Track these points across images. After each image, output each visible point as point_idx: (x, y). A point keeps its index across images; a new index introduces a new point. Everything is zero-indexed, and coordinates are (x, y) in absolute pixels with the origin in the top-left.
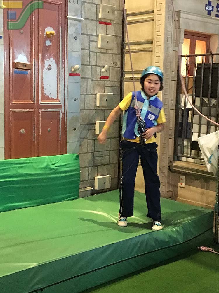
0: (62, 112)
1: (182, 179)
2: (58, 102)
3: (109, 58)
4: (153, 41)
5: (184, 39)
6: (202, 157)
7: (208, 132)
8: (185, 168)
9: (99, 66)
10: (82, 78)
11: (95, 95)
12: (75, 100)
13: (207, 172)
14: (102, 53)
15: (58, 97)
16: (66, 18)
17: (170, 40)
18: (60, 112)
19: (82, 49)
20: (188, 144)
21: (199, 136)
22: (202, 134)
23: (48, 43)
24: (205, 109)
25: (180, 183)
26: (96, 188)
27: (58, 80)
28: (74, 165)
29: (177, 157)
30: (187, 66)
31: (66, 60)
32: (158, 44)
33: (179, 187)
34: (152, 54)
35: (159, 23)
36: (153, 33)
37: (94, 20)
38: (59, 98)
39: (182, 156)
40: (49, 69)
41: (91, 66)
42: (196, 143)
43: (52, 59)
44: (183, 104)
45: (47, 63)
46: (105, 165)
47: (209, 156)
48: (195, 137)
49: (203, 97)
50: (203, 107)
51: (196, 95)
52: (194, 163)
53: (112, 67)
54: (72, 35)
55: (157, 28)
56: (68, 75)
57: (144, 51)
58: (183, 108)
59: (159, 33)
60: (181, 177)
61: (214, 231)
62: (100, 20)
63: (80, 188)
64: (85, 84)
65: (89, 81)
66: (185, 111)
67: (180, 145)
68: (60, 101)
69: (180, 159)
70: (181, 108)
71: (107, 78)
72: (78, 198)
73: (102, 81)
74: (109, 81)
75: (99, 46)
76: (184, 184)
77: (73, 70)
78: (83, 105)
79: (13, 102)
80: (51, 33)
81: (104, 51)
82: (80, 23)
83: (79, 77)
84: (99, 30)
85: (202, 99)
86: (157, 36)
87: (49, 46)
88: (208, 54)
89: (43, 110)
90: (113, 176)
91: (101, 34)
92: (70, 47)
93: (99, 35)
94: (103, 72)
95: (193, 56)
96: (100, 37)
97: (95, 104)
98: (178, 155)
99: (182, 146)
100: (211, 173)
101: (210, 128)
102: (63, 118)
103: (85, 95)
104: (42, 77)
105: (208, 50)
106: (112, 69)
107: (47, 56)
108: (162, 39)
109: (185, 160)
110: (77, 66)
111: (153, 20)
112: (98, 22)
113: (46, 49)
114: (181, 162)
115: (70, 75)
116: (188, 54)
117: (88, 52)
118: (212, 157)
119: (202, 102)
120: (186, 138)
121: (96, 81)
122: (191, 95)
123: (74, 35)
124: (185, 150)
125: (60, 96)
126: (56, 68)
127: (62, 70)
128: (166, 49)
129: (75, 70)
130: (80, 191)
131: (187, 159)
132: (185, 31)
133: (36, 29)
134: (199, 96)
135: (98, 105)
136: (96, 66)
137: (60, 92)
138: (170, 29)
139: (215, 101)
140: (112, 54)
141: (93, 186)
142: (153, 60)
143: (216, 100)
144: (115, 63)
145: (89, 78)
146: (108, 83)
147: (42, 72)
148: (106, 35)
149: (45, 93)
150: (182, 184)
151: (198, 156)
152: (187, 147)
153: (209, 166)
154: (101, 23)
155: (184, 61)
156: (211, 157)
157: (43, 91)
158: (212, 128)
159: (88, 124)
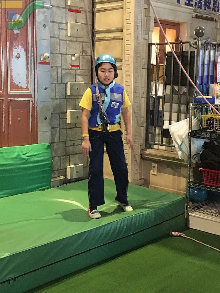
0: (32, 101)
1: (154, 167)
2: (28, 92)
3: (79, 47)
4: (123, 29)
5: (154, 27)
6: (173, 145)
7: (178, 120)
8: (156, 156)
9: (70, 55)
10: (52, 67)
11: (66, 83)
12: (46, 89)
13: (178, 159)
14: (72, 41)
15: (27, 87)
17: (140, 28)
18: (30, 101)
19: (51, 37)
20: (159, 131)
21: (170, 124)
22: (172, 122)
23: (16, 31)
24: (175, 97)
25: (152, 170)
26: (69, 177)
27: (27, 69)
28: (45, 154)
29: (148, 145)
30: (157, 55)
31: (35, 49)
32: (128, 32)
33: (151, 174)
34: (122, 42)
35: (129, 11)
36: (123, 21)
37: (63, 8)
38: (29, 87)
39: (153, 144)
40: (18, 57)
41: (61, 54)
42: (167, 130)
43: (20, 47)
44: (154, 92)
45: (15, 52)
46: (77, 154)
47: (180, 143)
48: (166, 125)
49: (173, 85)
50: (174, 95)
51: (167, 83)
52: (166, 150)
53: (82, 55)
54: (40, 23)
55: (127, 16)
56: (38, 63)
57: (115, 39)
58: (154, 96)
59: (129, 21)
60: (153, 164)
61: (186, 217)
62: (69, 8)
63: (52, 178)
64: (55, 72)
65: (59, 69)
66: (156, 99)
67: (152, 133)
68: (30, 90)
69: (152, 147)
70: (152, 97)
71: (78, 66)
72: (50, 187)
73: (72, 69)
74: (80, 69)
75: (69, 35)
76: (156, 171)
77: (42, 59)
78: (53, 94)
81: (75, 39)
82: (49, 11)
83: (49, 66)
84: (69, 18)
85: (173, 87)
86: (127, 24)
88: (178, 42)
89: (12, 99)
90: (86, 165)
91: (71, 22)
92: (38, 35)
93: (68, 23)
94: (73, 61)
95: (164, 44)
96: (69, 25)
97: (66, 93)
98: (150, 143)
99: (154, 134)
100: (182, 160)
101: (181, 115)
102: (34, 108)
103: (55, 84)
104: (10, 66)
105: (177, 39)
106: (83, 58)
107: (15, 44)
108: (132, 27)
109: (157, 148)
110: (47, 55)
111: (123, 8)
112: (67, 10)
113: (14, 38)
114: (153, 150)
115: (40, 63)
116: (158, 42)
117: (57, 40)
118: (183, 144)
119: (173, 90)
120: (158, 126)
121: (67, 69)
122: (162, 83)
123: (43, 23)
124: (157, 138)
125: (29, 85)
126: (25, 57)
127: (31, 59)
128: (137, 37)
129: (44, 59)
130: (52, 181)
131: (158, 147)
132: (154, 19)
133: (3, 16)
134: (169, 84)
135: (69, 94)
136: (66, 54)
137: (30, 81)
138: (140, 17)
139: (185, 89)
140: (83, 42)
141: (65, 175)
142: (123, 48)
143: (186, 87)
144: (86, 52)
145: (59, 67)
146: (78, 72)
147: (10, 60)
148: (76, 22)
149: (14, 82)
150: (154, 171)
151: (169, 144)
152: (159, 135)
153: (180, 153)
154: (70, 10)
155: (154, 49)
156: (181, 144)
157: (11, 79)
158: (183, 115)
159: (59, 114)
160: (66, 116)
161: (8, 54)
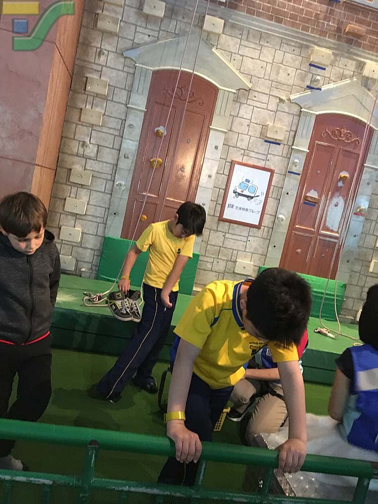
0: (339, 243)
2: (337, 235)
10: (366, 219)
12: (355, 236)
15: (338, 231)
16: (362, 166)
18: (337, 243)
19: (372, 194)
23: (340, 184)
27: (342, 217)
31: (354, 202)
40: (336, 206)
43: (341, 198)
45: (335, 200)
54: (365, 180)
56: (353, 213)
64: (369, 224)
65: (374, 223)
68: (340, 234)
77: (358, 210)
78: (361, 243)
79: (297, 226)
80: (344, 176)
82: (376, 172)
83: (361, 218)
87: (341, 187)
89: (321, 238)
92: (360, 190)
97: (376, 245)
102: (339, 249)
103: (366, 234)
104: (327, 211)
107: (336, 194)
113: (338, 189)
115: (355, 214)
123: (367, 181)
125: (340, 230)
126: (343, 206)
127: (348, 209)
129: (360, 211)
133: (332, 171)
141: (355, 317)
145: (374, 220)
147: (328, 206)
149: (327, 224)
157: (325, 222)
159: (363, 260)
160: (370, 265)
161: (328, 201)
